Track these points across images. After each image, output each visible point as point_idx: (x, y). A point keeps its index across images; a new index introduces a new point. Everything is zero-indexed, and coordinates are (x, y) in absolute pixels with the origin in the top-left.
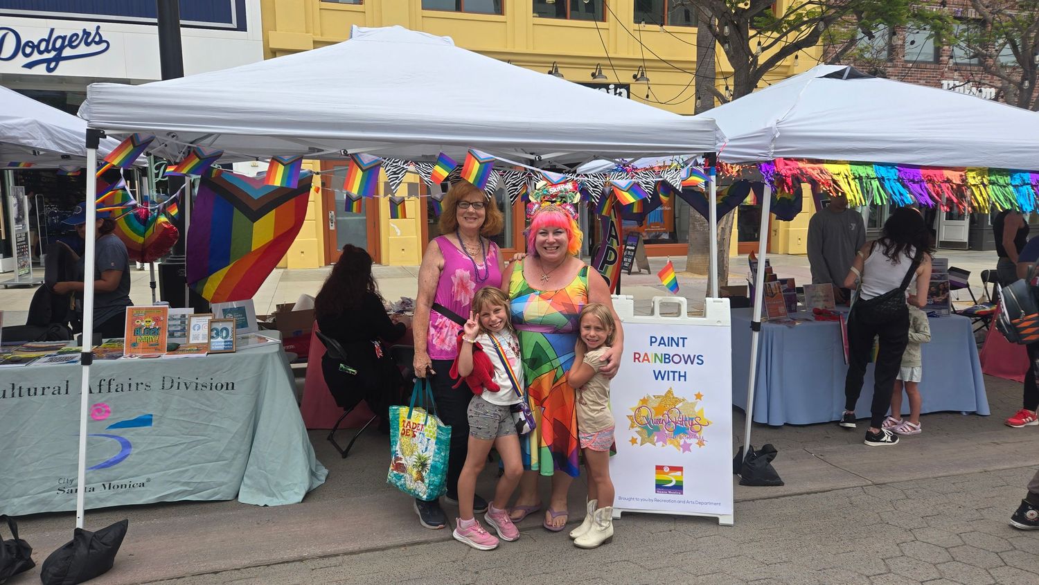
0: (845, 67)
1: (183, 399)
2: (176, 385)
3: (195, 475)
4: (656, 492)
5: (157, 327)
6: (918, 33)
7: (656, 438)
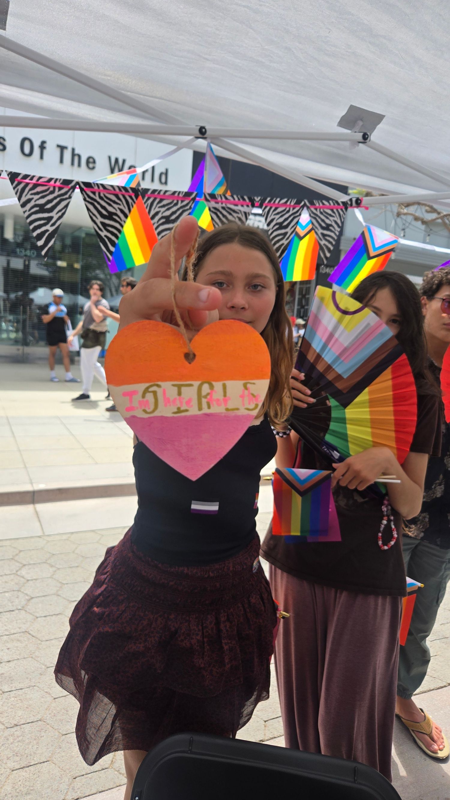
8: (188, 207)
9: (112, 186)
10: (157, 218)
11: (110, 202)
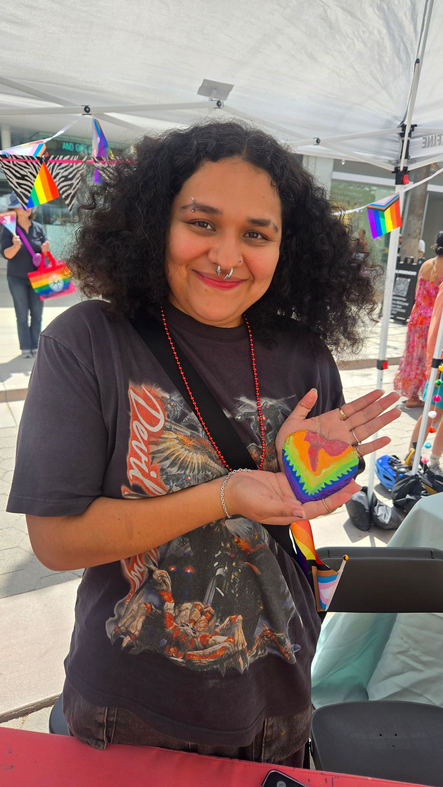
8: (81, 168)
9: (22, 156)
10: (58, 177)
11: (22, 167)
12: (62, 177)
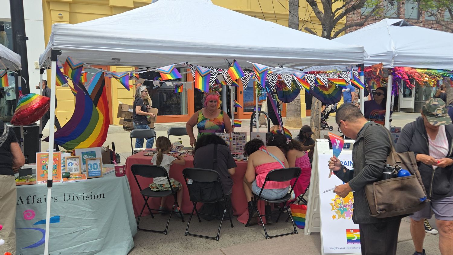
0: (400, 20)
1: (77, 206)
2: (72, 198)
3: (86, 248)
4: (348, 244)
5: (55, 164)
6: (413, 3)
7: (345, 215)
12: (243, 78)
